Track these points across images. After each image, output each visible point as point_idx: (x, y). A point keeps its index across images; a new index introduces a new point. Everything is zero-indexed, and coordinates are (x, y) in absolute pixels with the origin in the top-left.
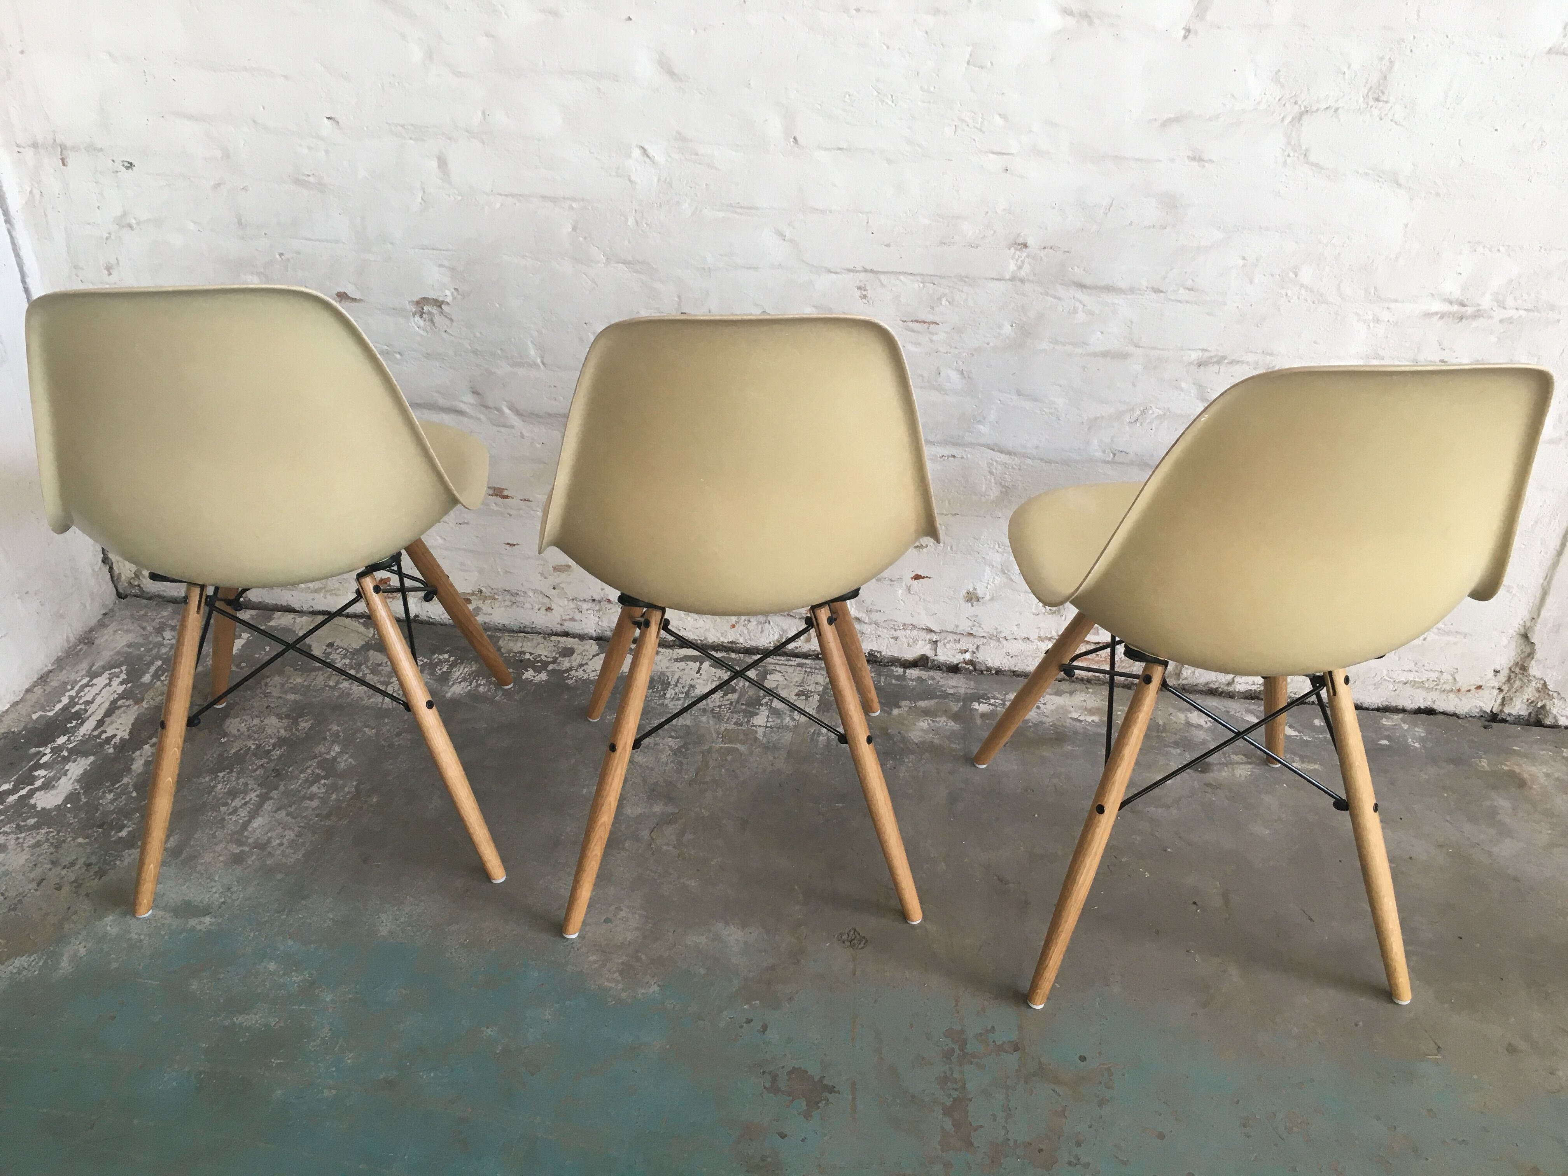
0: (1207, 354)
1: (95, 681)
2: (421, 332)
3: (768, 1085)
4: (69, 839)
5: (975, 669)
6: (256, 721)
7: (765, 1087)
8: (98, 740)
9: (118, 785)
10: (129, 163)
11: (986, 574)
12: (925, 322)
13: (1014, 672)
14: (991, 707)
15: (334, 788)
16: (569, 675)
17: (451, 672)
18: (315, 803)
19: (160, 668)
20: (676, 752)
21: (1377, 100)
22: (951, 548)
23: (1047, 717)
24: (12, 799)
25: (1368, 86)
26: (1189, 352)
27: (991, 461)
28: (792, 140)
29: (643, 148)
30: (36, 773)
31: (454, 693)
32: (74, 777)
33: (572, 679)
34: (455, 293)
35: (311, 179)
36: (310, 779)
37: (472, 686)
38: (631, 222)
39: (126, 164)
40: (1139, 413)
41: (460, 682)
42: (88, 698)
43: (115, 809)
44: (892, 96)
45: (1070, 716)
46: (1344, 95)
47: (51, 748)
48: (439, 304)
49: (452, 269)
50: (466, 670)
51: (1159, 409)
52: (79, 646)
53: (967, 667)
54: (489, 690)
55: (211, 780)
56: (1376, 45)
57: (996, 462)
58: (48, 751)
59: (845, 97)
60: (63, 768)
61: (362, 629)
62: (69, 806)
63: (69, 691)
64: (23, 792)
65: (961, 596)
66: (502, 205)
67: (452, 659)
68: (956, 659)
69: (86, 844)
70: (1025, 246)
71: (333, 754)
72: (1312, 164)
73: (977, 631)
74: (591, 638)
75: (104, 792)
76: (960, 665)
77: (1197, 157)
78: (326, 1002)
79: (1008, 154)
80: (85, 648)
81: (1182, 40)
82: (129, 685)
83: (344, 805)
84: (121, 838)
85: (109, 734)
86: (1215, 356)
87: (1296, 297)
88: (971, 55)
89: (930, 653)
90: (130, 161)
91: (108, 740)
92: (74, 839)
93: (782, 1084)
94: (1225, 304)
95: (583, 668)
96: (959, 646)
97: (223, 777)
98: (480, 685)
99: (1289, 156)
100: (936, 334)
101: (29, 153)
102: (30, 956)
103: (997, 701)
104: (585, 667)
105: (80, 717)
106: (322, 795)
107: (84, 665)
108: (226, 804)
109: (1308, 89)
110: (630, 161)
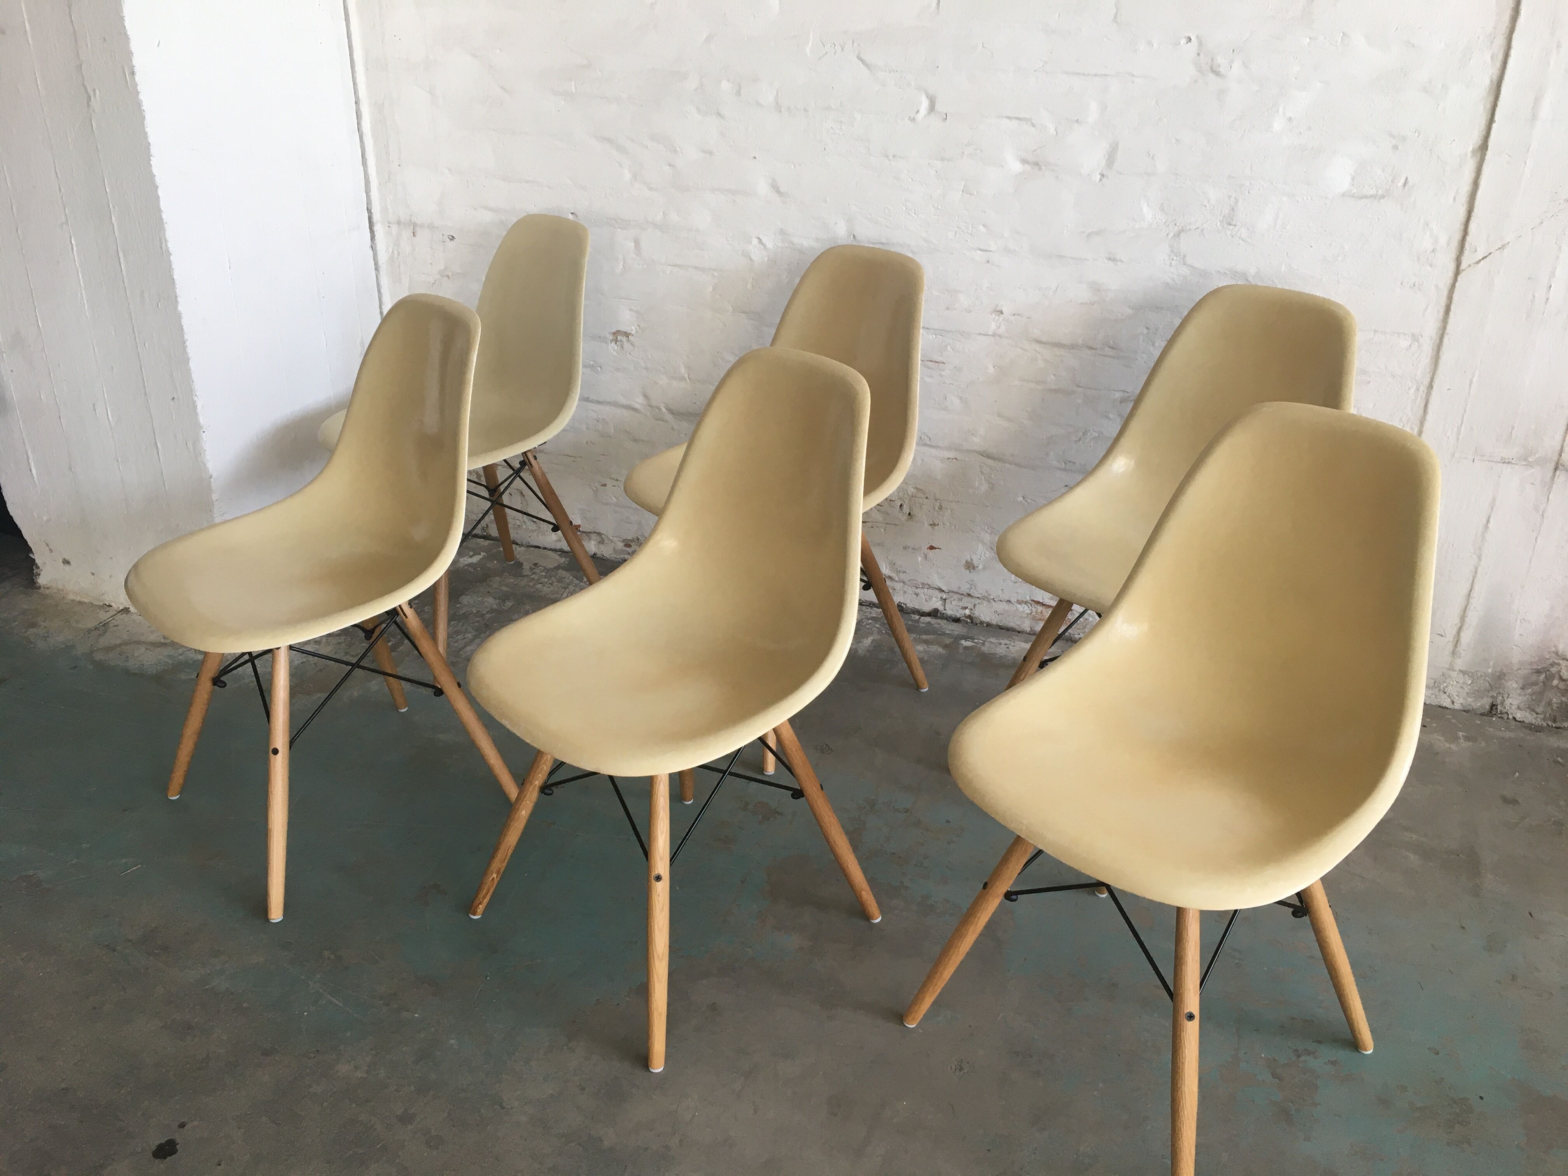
2: (615, 353)
5: (972, 622)
10: (452, 237)
11: (979, 549)
12: (936, 362)
13: (1000, 626)
14: (973, 644)
21: (1230, 224)
22: (955, 527)
25: (1222, 215)
27: (982, 464)
28: (852, 237)
29: (759, 238)
34: (638, 328)
39: (450, 237)
40: (1081, 434)
46: (1207, 221)
48: (627, 335)
49: (637, 312)
51: (1095, 432)
53: (966, 619)
56: (1226, 188)
57: (985, 465)
59: (885, 210)
65: (962, 564)
66: (670, 272)
68: (959, 613)
70: (1001, 312)
72: (1188, 265)
73: (974, 593)
76: (962, 618)
77: (1112, 259)
79: (989, 251)
81: (1099, 182)
88: (964, 187)
89: (941, 608)
90: (453, 235)
93: (751, 807)
96: (961, 604)
99: (1173, 260)
100: (943, 371)
101: (395, 228)
103: (980, 641)
109: (1183, 216)
110: (751, 246)
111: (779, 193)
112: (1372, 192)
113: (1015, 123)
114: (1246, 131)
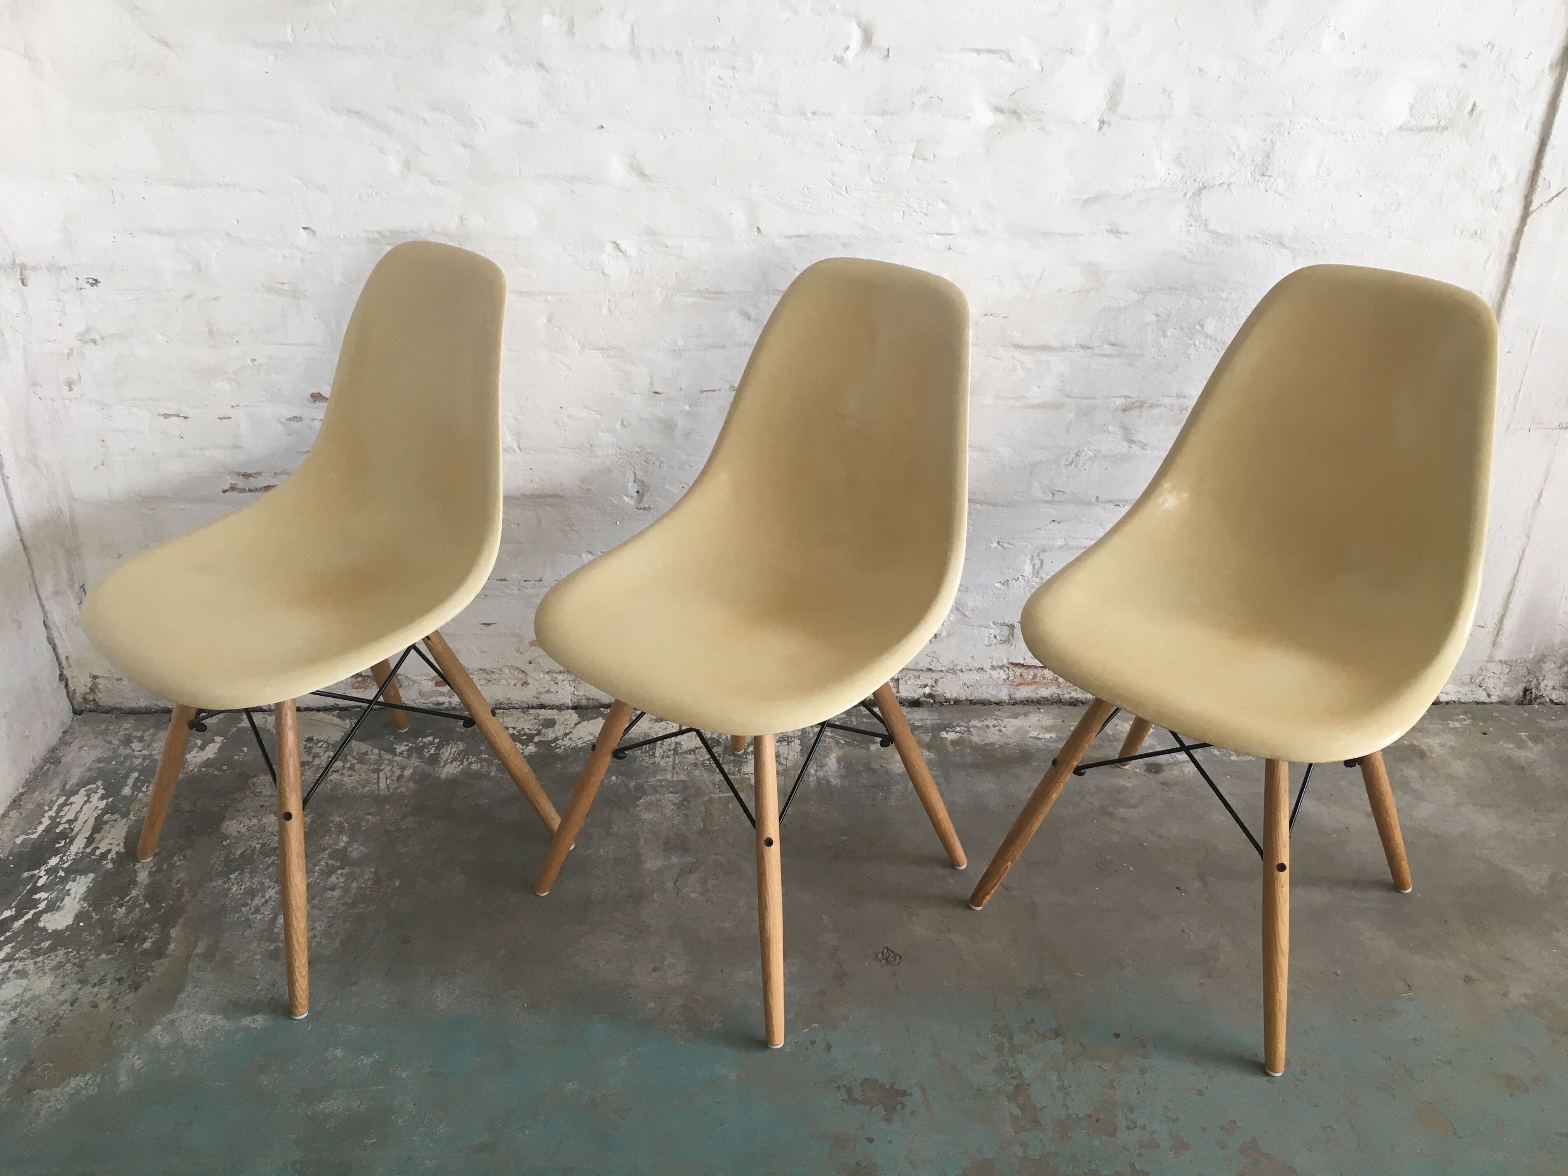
0: (1129, 400)
1: (72, 799)
3: (845, 1097)
4: (91, 957)
5: (935, 702)
6: (254, 821)
7: (843, 1100)
8: (93, 857)
9: (128, 898)
10: (94, 280)
13: (971, 701)
14: (959, 735)
15: (352, 877)
16: (557, 744)
17: (438, 754)
18: (337, 893)
19: (137, 779)
20: (679, 806)
21: (1263, 175)
23: (1010, 738)
24: (17, 924)
26: (1114, 399)
28: (755, 230)
29: (615, 242)
30: (37, 897)
31: (448, 773)
32: (78, 897)
33: (560, 748)
35: (286, 287)
36: (327, 871)
37: (464, 764)
38: (604, 311)
39: (91, 281)
40: (1073, 456)
41: (451, 762)
42: (71, 816)
43: (131, 922)
44: (846, 188)
45: (1030, 735)
46: (1235, 172)
47: (45, 870)
50: (454, 750)
51: (1091, 451)
52: (44, 766)
53: (928, 700)
54: (482, 767)
55: (225, 882)
56: (1260, 129)
58: (42, 873)
59: (803, 190)
60: (64, 888)
61: (337, 721)
62: (81, 924)
63: (47, 811)
64: (29, 916)
67: (437, 740)
68: (916, 694)
69: (112, 959)
71: (342, 844)
73: (936, 666)
74: (568, 708)
75: (115, 907)
76: (921, 699)
77: (1115, 230)
78: (404, 1079)
80: (52, 767)
81: (1098, 131)
82: (110, 799)
83: (367, 891)
84: (145, 950)
85: (103, 848)
86: (1137, 401)
87: (1202, 346)
90: (95, 278)
91: (104, 856)
92: (97, 956)
93: (857, 1094)
94: (1143, 356)
95: (568, 737)
96: (919, 682)
97: (236, 879)
98: (471, 763)
102: (84, 1075)
103: (962, 728)
104: (570, 736)
105: (68, 836)
106: (342, 885)
107: (56, 784)
108: (246, 905)
109: (1205, 168)
110: (604, 256)
111: (642, 174)
112: (1434, 123)
113: (985, 57)
114: (1289, 53)
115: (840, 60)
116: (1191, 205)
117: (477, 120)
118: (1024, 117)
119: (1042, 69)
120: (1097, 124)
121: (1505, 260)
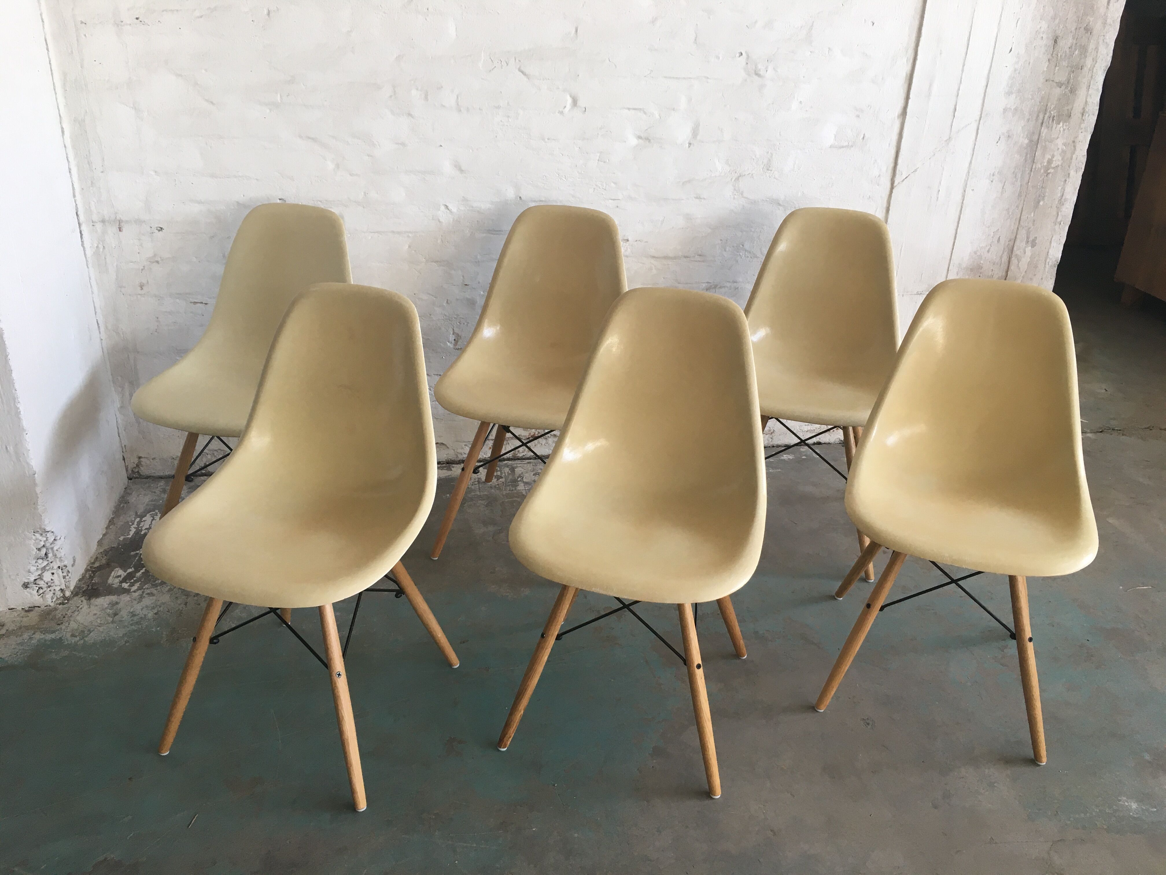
0: (709, 285)
20: (487, 505)
21: (768, 170)
25: (764, 164)
26: (702, 284)
29: (446, 205)
38: (439, 241)
56: (765, 147)
63: (132, 525)
66: (372, 237)
70: (628, 240)
72: (745, 198)
77: (698, 197)
79: (618, 200)
80: (125, 505)
81: (688, 148)
87: (744, 256)
88: (599, 157)
90: (161, 227)
94: (715, 261)
99: (735, 195)
101: (99, 226)
107: (132, 513)
109: (740, 167)
110: (439, 212)
111: (461, 171)
112: (846, 144)
113: (633, 112)
114: (777, 110)
115: (561, 113)
116: (734, 184)
117: (376, 142)
118: (652, 141)
119: (660, 118)
120: (687, 145)
121: (884, 211)
